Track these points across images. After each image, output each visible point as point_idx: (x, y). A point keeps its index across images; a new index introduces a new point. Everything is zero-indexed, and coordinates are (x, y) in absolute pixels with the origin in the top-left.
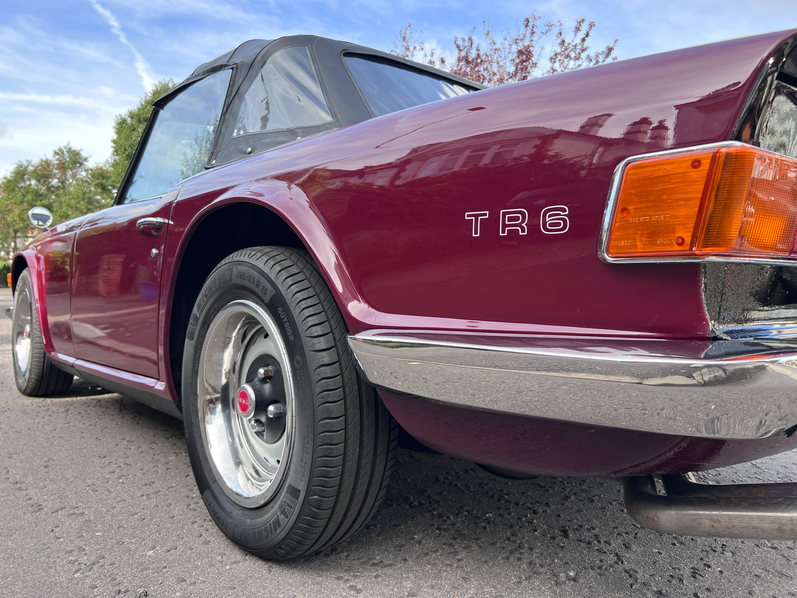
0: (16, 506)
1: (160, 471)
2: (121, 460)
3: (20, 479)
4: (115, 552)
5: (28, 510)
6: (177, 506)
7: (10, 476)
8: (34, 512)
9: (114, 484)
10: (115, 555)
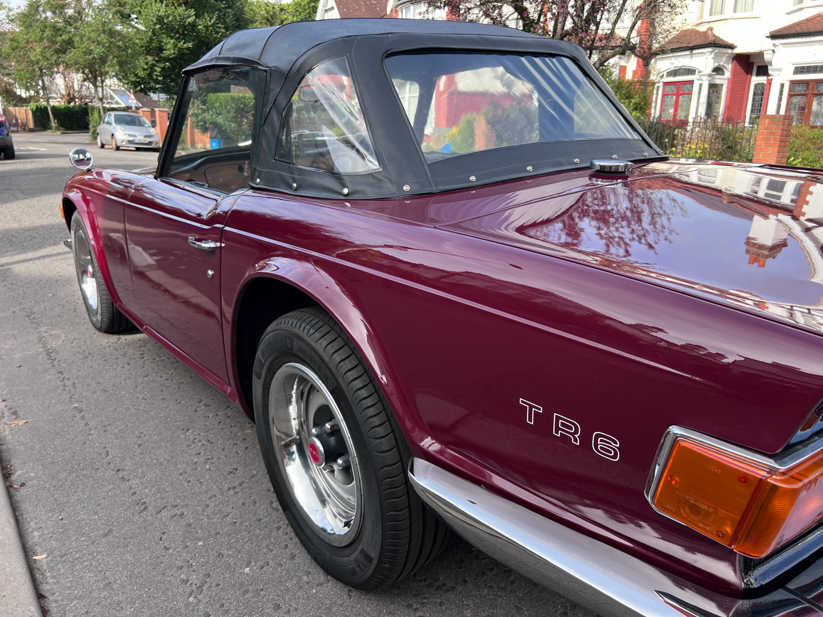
0: (124, 504)
1: (240, 452)
2: (203, 434)
3: (120, 464)
4: (218, 568)
5: (134, 509)
6: (261, 505)
7: (111, 459)
8: (141, 512)
9: (203, 471)
10: (219, 572)
